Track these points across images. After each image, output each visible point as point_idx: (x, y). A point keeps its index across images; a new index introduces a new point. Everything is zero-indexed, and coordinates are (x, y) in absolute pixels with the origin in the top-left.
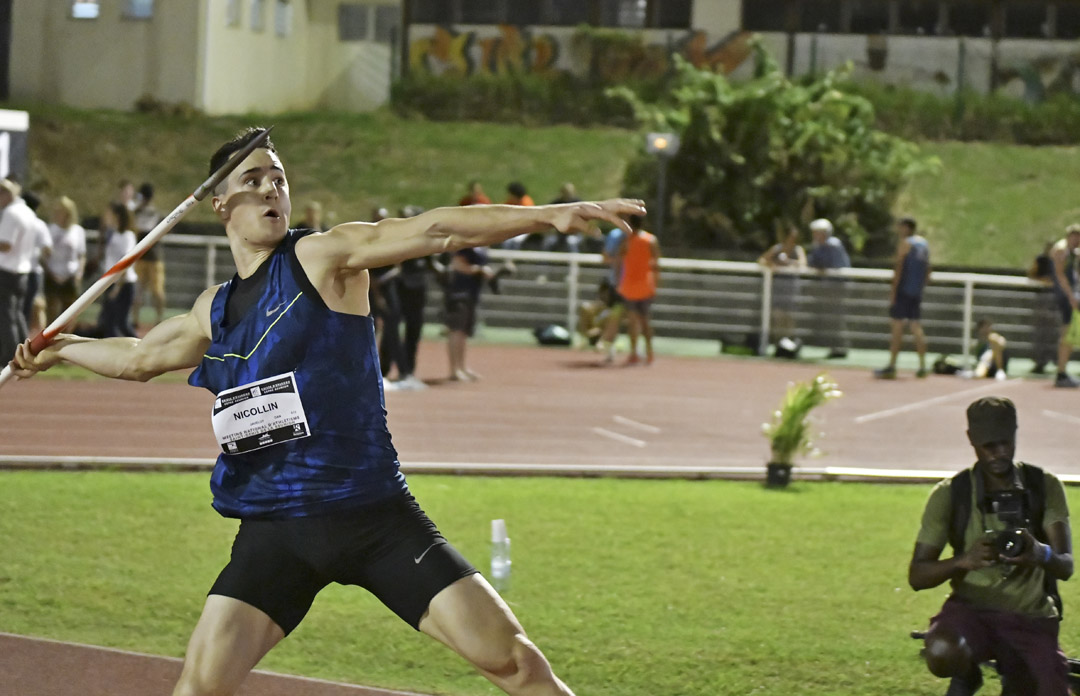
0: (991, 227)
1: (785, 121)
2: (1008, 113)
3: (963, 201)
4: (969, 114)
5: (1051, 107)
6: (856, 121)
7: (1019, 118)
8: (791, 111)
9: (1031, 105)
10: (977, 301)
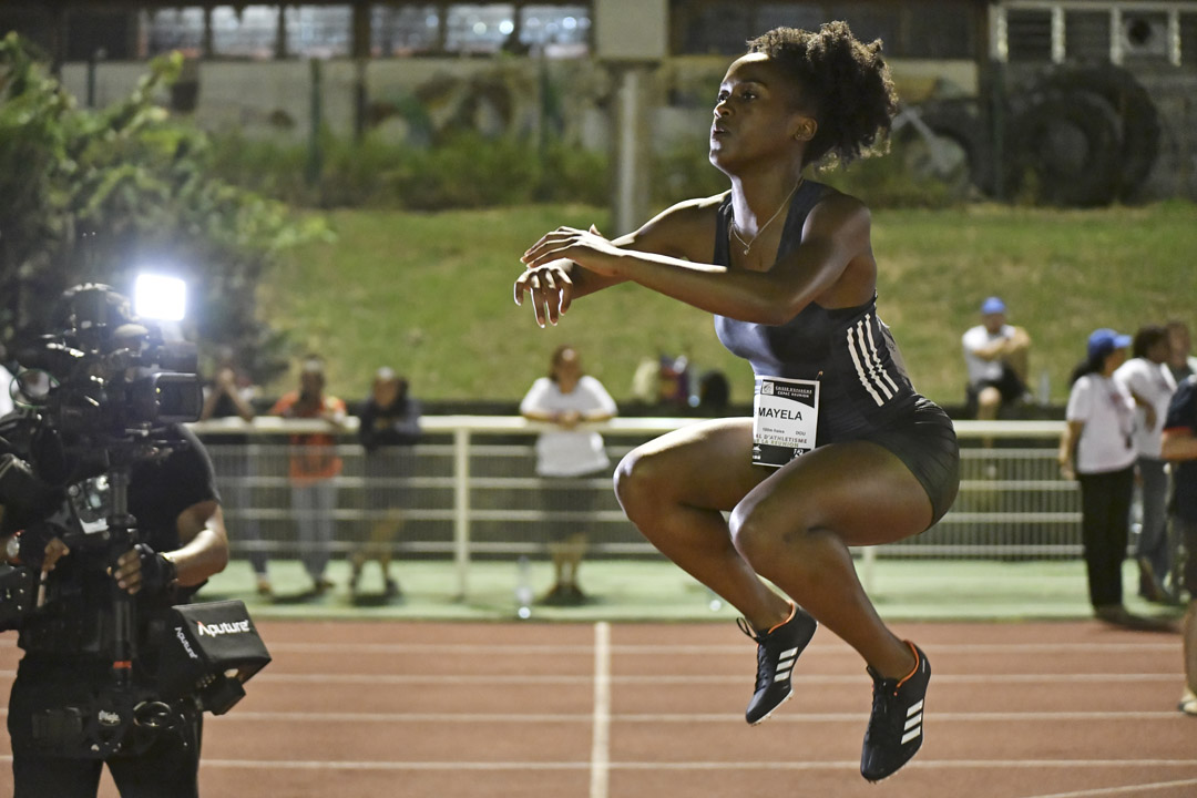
0: (416, 332)
1: (70, 166)
2: (389, 164)
3: (358, 293)
4: (329, 170)
5: (447, 154)
6: (185, 165)
7: (405, 172)
8: (76, 149)
9: (421, 152)
10: (479, 467)
